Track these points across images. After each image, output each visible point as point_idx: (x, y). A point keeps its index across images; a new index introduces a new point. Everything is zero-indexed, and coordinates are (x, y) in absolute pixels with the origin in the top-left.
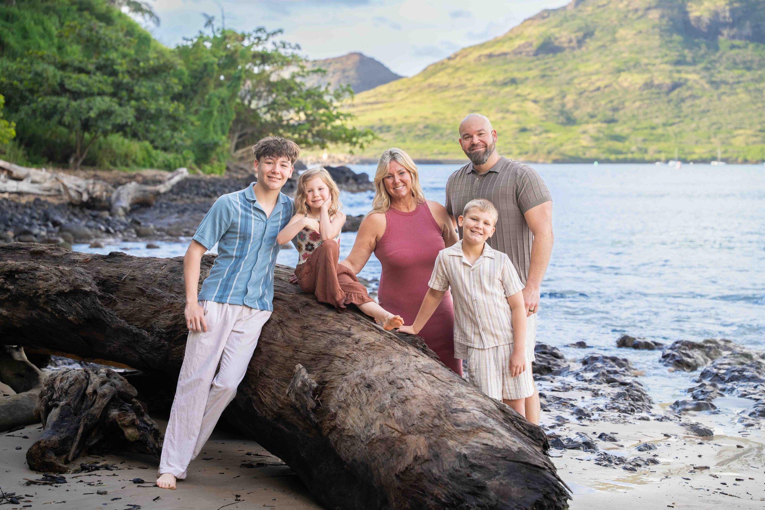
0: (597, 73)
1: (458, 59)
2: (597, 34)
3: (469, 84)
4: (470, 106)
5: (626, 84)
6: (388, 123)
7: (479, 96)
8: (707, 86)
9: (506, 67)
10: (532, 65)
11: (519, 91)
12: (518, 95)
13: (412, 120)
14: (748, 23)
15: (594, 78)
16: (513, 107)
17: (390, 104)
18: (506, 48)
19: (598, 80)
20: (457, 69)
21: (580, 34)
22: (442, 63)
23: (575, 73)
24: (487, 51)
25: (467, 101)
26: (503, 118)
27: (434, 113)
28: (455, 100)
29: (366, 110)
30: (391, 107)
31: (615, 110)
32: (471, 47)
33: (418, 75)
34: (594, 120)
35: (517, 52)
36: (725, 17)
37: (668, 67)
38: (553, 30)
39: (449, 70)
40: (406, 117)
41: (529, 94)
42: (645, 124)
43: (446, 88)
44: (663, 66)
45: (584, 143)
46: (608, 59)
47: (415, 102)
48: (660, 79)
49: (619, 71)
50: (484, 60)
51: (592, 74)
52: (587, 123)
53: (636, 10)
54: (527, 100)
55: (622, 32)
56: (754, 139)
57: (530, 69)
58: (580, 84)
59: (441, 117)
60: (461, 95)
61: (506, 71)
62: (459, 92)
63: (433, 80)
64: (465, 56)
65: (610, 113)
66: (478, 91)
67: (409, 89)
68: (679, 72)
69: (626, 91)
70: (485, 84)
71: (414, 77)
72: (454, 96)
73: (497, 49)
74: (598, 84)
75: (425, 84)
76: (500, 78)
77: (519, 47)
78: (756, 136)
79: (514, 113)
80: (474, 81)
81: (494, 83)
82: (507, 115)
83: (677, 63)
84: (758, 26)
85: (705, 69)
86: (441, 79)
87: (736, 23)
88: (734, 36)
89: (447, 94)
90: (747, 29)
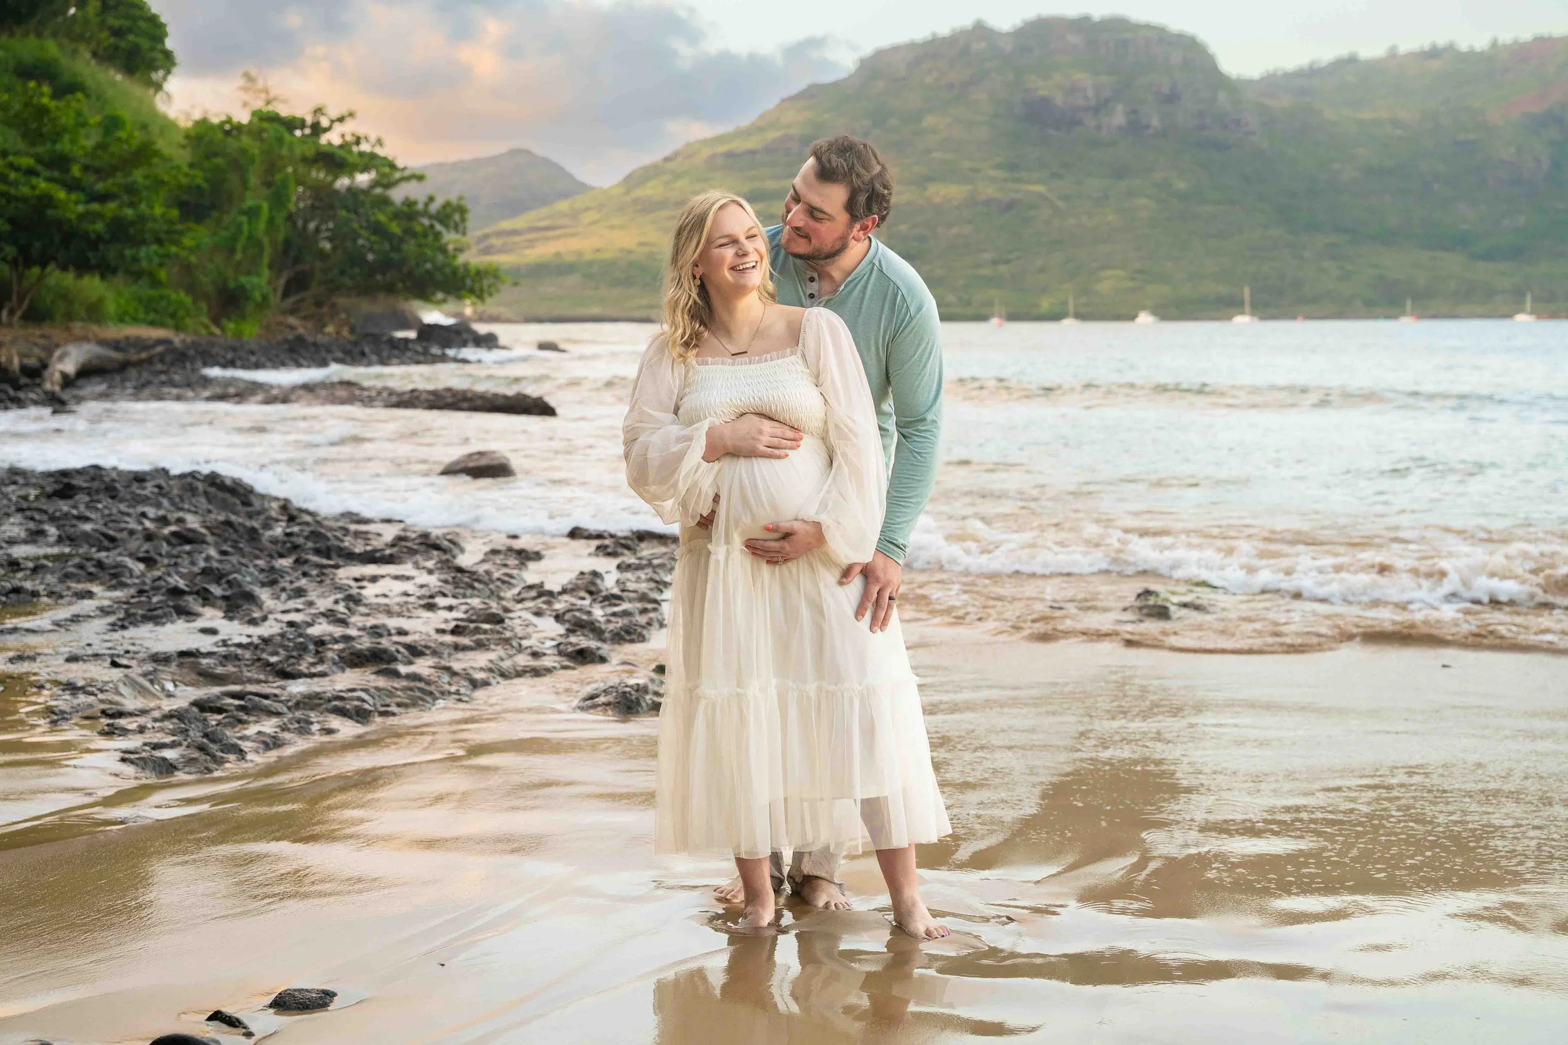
1: (680, 159)
2: (894, 122)
5: (937, 200)
6: (570, 258)
8: (1060, 204)
13: (607, 255)
14: (1120, 108)
17: (572, 230)
18: (751, 144)
21: (868, 122)
22: (656, 167)
24: (723, 148)
27: (642, 244)
29: (537, 240)
30: (574, 235)
32: (701, 141)
33: (617, 186)
35: (771, 150)
36: (1086, 98)
37: (1001, 174)
38: (825, 116)
39: (666, 178)
40: (598, 250)
44: (993, 173)
47: (612, 227)
48: (990, 191)
49: (927, 180)
50: (720, 162)
53: (951, 86)
55: (930, 120)
56: (1131, 284)
59: (654, 249)
63: (639, 193)
64: (691, 155)
67: (602, 207)
68: (1016, 181)
69: (938, 209)
71: (612, 188)
73: (740, 145)
75: (629, 198)
77: (775, 141)
78: (1133, 279)
83: (1012, 167)
84: (1135, 112)
85: (1056, 176)
86: (652, 190)
87: (1101, 107)
88: (1099, 128)
89: (664, 213)
90: (1119, 117)
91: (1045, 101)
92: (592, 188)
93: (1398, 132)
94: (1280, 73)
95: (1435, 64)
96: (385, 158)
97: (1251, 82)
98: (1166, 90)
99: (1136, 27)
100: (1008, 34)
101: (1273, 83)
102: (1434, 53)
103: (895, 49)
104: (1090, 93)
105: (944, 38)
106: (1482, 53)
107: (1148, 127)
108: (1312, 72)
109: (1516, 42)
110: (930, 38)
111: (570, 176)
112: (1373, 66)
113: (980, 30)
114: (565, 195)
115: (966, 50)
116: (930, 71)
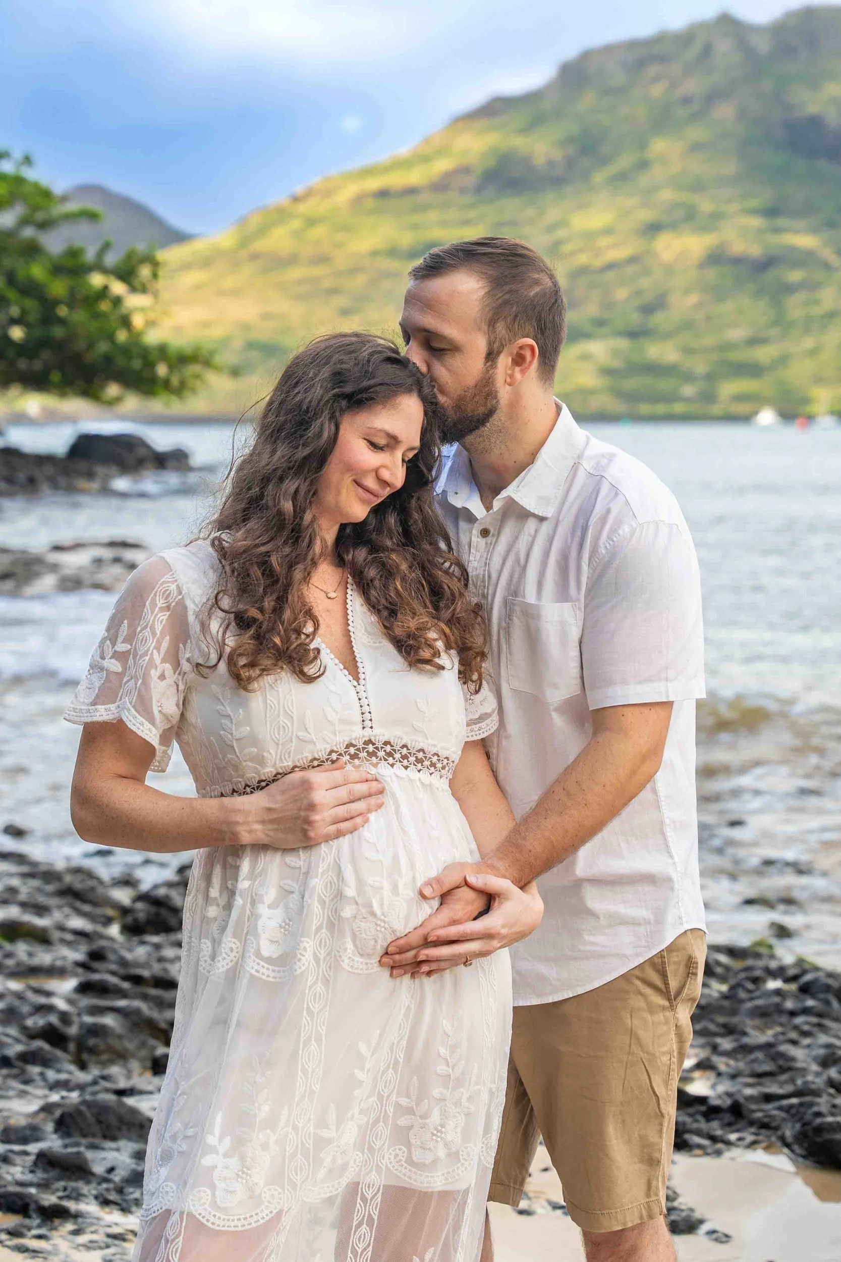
0: (608, 231)
1: (315, 199)
3: (337, 254)
5: (668, 257)
7: (360, 280)
8: (836, 259)
9: (416, 218)
10: (471, 214)
15: (604, 242)
18: (415, 177)
19: (611, 247)
20: (311, 222)
22: (281, 209)
23: (561, 233)
24: (374, 184)
28: (307, 287)
31: (648, 309)
34: (605, 331)
35: (441, 186)
37: (756, 222)
38: (514, 141)
39: (295, 224)
42: (709, 340)
43: (291, 260)
44: (745, 220)
46: (631, 202)
48: (739, 247)
49: (654, 229)
50: (370, 203)
51: (595, 234)
53: (687, 100)
55: (659, 146)
58: (573, 253)
60: (322, 278)
61: (415, 227)
62: (317, 272)
63: (260, 246)
64: (329, 195)
65: (635, 318)
66: (361, 269)
67: (208, 263)
68: (778, 230)
69: (669, 270)
70: (375, 253)
72: (307, 280)
73: (397, 180)
74: (611, 255)
75: (244, 253)
77: (445, 174)
80: (349, 249)
81: (393, 253)
83: (771, 212)
85: (832, 225)
86: (280, 241)
89: (293, 274)
91: (815, 122)
92: (191, 238)
96: (36, 185)
100: (763, 29)
103: (609, 49)
110: (656, 34)
113: (724, 24)
115: (707, 51)
116: (656, 79)
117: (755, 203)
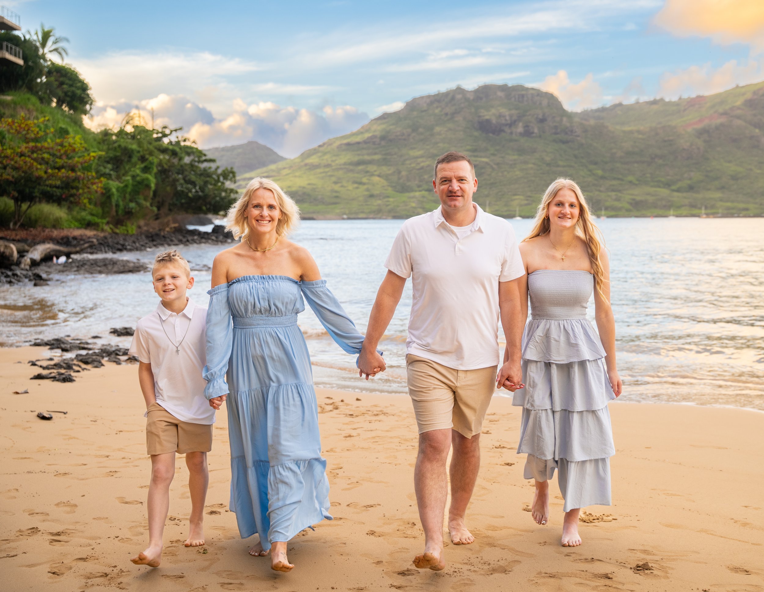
0: (422, 157)
1: (326, 146)
2: (421, 130)
3: (333, 164)
4: (334, 179)
7: (340, 172)
8: (495, 166)
10: (377, 151)
11: (368, 169)
12: (367, 172)
14: (521, 124)
15: (419, 160)
16: (365, 180)
17: (278, 178)
18: (358, 139)
19: (423, 162)
20: (325, 154)
21: (409, 130)
22: (315, 149)
23: (406, 157)
24: (345, 141)
25: (331, 176)
26: (357, 188)
27: (309, 184)
28: (324, 175)
32: (334, 138)
33: (297, 158)
34: (421, 189)
35: (366, 142)
36: (506, 120)
38: (391, 127)
39: (320, 154)
41: (375, 171)
43: (318, 166)
45: (414, 205)
46: (428, 147)
47: (295, 176)
50: (344, 147)
51: (417, 157)
52: (416, 191)
53: (446, 114)
54: (372, 175)
55: (437, 129)
56: (526, 202)
57: (375, 154)
58: (410, 164)
59: (314, 186)
60: (328, 172)
61: (359, 155)
62: (327, 170)
63: (308, 161)
64: (331, 144)
66: (341, 169)
67: (291, 167)
68: (475, 156)
70: (345, 164)
71: (295, 159)
72: (323, 172)
73: (352, 140)
74: (422, 164)
75: (302, 164)
76: (356, 159)
77: (368, 138)
78: (527, 200)
79: (364, 184)
80: (337, 162)
81: (351, 164)
82: (360, 186)
83: (474, 150)
84: (527, 126)
85: (493, 155)
86: (314, 160)
87: (512, 124)
88: (511, 133)
89: (319, 170)
90: (520, 128)
91: (488, 121)
92: (286, 159)
93: (640, 136)
94: (589, 109)
95: (655, 107)
96: (197, 149)
97: (576, 114)
98: (540, 116)
99: (527, 89)
100: (471, 91)
101: (586, 114)
102: (654, 102)
103: (422, 98)
104: (508, 118)
105: (443, 93)
106: (675, 102)
107: (533, 133)
108: (603, 110)
109: (689, 98)
110: (437, 93)
111: (275, 153)
112: (629, 108)
113: (459, 90)
114: (274, 162)
115: (453, 98)
116: (437, 107)
117: (469, 147)
